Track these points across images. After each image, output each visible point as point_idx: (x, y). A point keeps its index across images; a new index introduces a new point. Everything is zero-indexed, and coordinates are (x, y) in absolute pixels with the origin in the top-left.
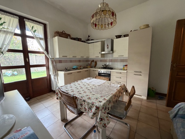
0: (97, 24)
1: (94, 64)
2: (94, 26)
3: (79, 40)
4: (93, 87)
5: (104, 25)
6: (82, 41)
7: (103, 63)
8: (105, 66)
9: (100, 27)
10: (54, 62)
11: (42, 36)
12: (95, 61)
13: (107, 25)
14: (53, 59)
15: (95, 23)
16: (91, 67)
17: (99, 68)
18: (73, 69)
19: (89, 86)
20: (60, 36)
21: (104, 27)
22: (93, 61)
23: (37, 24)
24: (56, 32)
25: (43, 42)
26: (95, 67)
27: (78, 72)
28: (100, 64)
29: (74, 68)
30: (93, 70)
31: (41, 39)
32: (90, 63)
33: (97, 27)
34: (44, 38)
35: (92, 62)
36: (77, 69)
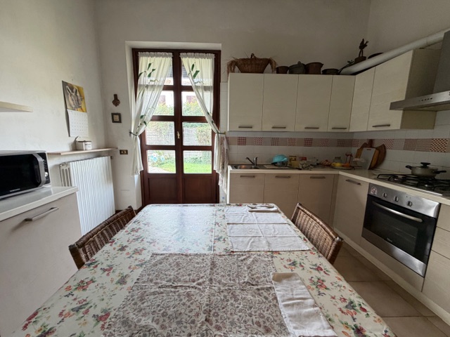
1: (370, 154)
10: (225, 142)
11: (209, 81)
12: (377, 145)
14: (224, 133)
18: (274, 164)
20: (242, 72)
22: (370, 143)
23: (202, 57)
24: (232, 62)
26: (370, 169)
30: (349, 180)
31: (206, 88)
32: (354, 150)
34: (212, 85)
35: (365, 146)
36: (283, 165)
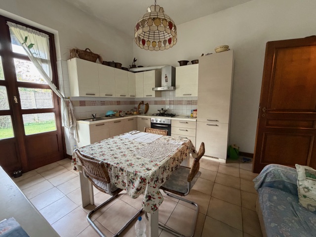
0: (146, 39)
1: (143, 107)
2: (141, 42)
3: (117, 65)
4: (140, 147)
5: (158, 42)
6: (123, 69)
7: (160, 107)
8: (162, 112)
9: (151, 46)
10: (70, 104)
11: (45, 55)
12: (145, 103)
13: (162, 43)
14: (69, 98)
15: (143, 38)
16: (140, 114)
17: (153, 115)
18: (107, 116)
19: (132, 145)
20: (80, 58)
21: (157, 46)
22: (142, 103)
23: (36, 34)
24: (74, 50)
25: (47, 68)
26: (145, 113)
27: (115, 122)
28: (154, 108)
29: (109, 115)
30: (143, 119)
31: (43, 61)
32: (137, 106)
33: (146, 45)
34: (49, 59)
35: (140, 104)
36: (113, 116)
